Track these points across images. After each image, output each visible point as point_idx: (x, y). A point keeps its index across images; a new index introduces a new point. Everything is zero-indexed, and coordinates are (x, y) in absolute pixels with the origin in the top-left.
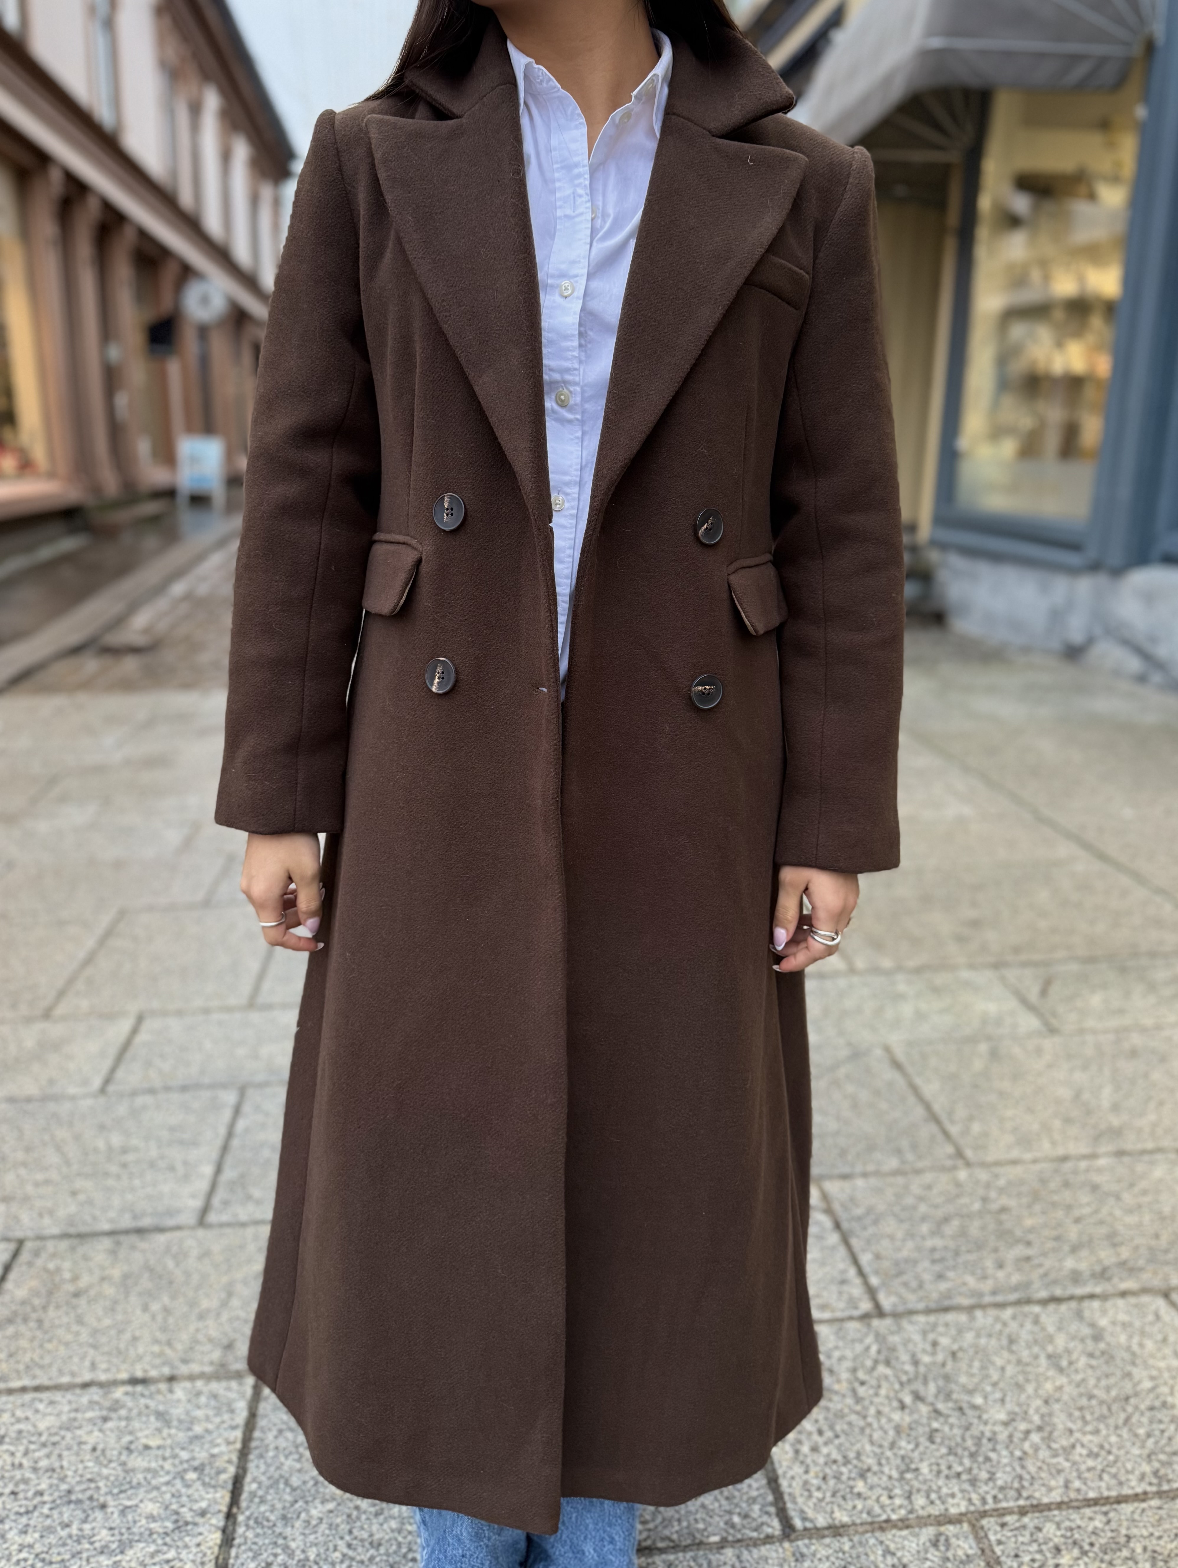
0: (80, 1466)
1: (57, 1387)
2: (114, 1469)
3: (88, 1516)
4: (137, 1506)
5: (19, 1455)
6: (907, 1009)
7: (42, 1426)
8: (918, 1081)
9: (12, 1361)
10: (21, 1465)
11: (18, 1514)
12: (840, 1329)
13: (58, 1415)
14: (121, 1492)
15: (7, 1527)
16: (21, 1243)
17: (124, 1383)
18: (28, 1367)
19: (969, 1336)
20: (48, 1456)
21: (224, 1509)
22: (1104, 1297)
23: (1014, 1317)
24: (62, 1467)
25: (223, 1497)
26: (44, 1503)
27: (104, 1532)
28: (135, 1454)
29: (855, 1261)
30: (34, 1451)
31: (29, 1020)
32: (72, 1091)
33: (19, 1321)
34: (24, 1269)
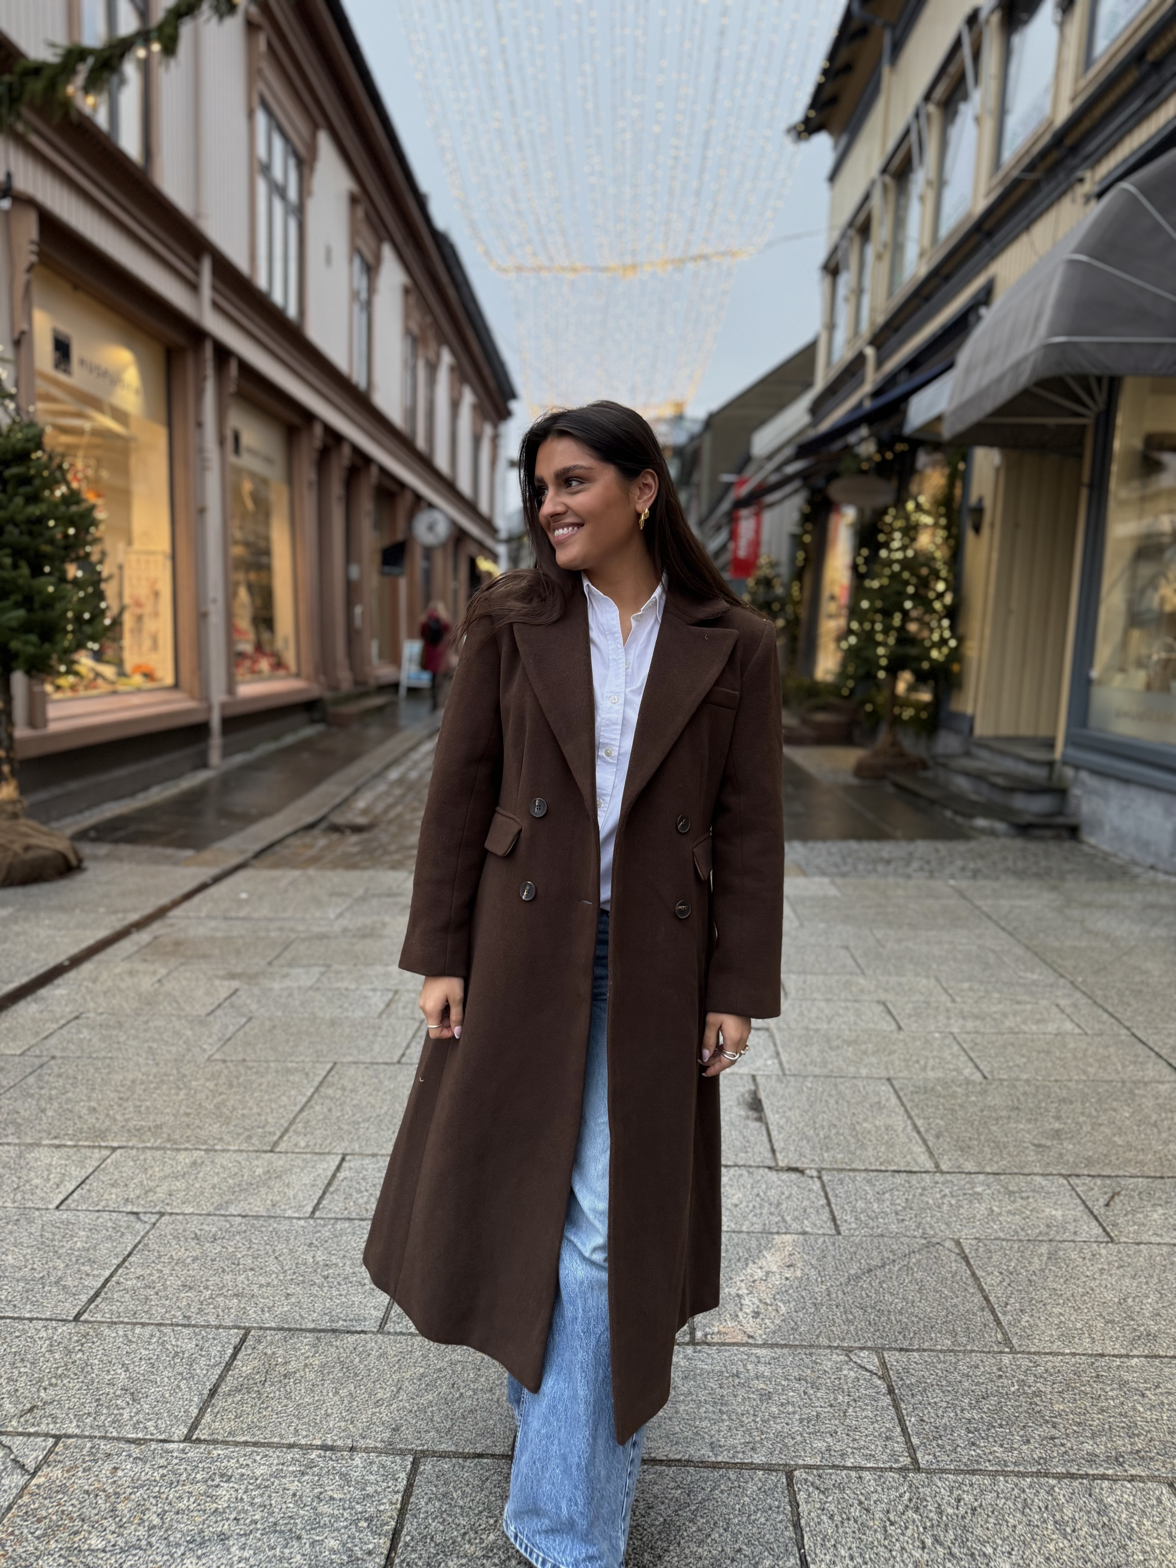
0: (284, 1506)
1: (269, 1445)
2: (308, 1511)
3: (287, 1543)
4: (323, 1541)
5: (241, 1491)
7: (258, 1472)
8: (979, 1273)
9: (238, 1420)
10: (242, 1499)
11: (238, 1534)
13: (270, 1465)
14: (312, 1529)
15: (231, 1543)
16: (248, 1331)
17: (318, 1448)
18: (249, 1428)
19: (990, 1497)
20: (262, 1495)
21: (386, 1552)
22: (1114, 1479)
23: (1031, 1486)
24: (271, 1505)
25: (384, 1543)
26: (258, 1529)
27: (299, 1557)
28: (323, 1503)
29: (902, 1422)
30: (252, 1490)
31: (259, 1152)
32: (289, 1213)
33: (244, 1391)
34: (249, 1351)
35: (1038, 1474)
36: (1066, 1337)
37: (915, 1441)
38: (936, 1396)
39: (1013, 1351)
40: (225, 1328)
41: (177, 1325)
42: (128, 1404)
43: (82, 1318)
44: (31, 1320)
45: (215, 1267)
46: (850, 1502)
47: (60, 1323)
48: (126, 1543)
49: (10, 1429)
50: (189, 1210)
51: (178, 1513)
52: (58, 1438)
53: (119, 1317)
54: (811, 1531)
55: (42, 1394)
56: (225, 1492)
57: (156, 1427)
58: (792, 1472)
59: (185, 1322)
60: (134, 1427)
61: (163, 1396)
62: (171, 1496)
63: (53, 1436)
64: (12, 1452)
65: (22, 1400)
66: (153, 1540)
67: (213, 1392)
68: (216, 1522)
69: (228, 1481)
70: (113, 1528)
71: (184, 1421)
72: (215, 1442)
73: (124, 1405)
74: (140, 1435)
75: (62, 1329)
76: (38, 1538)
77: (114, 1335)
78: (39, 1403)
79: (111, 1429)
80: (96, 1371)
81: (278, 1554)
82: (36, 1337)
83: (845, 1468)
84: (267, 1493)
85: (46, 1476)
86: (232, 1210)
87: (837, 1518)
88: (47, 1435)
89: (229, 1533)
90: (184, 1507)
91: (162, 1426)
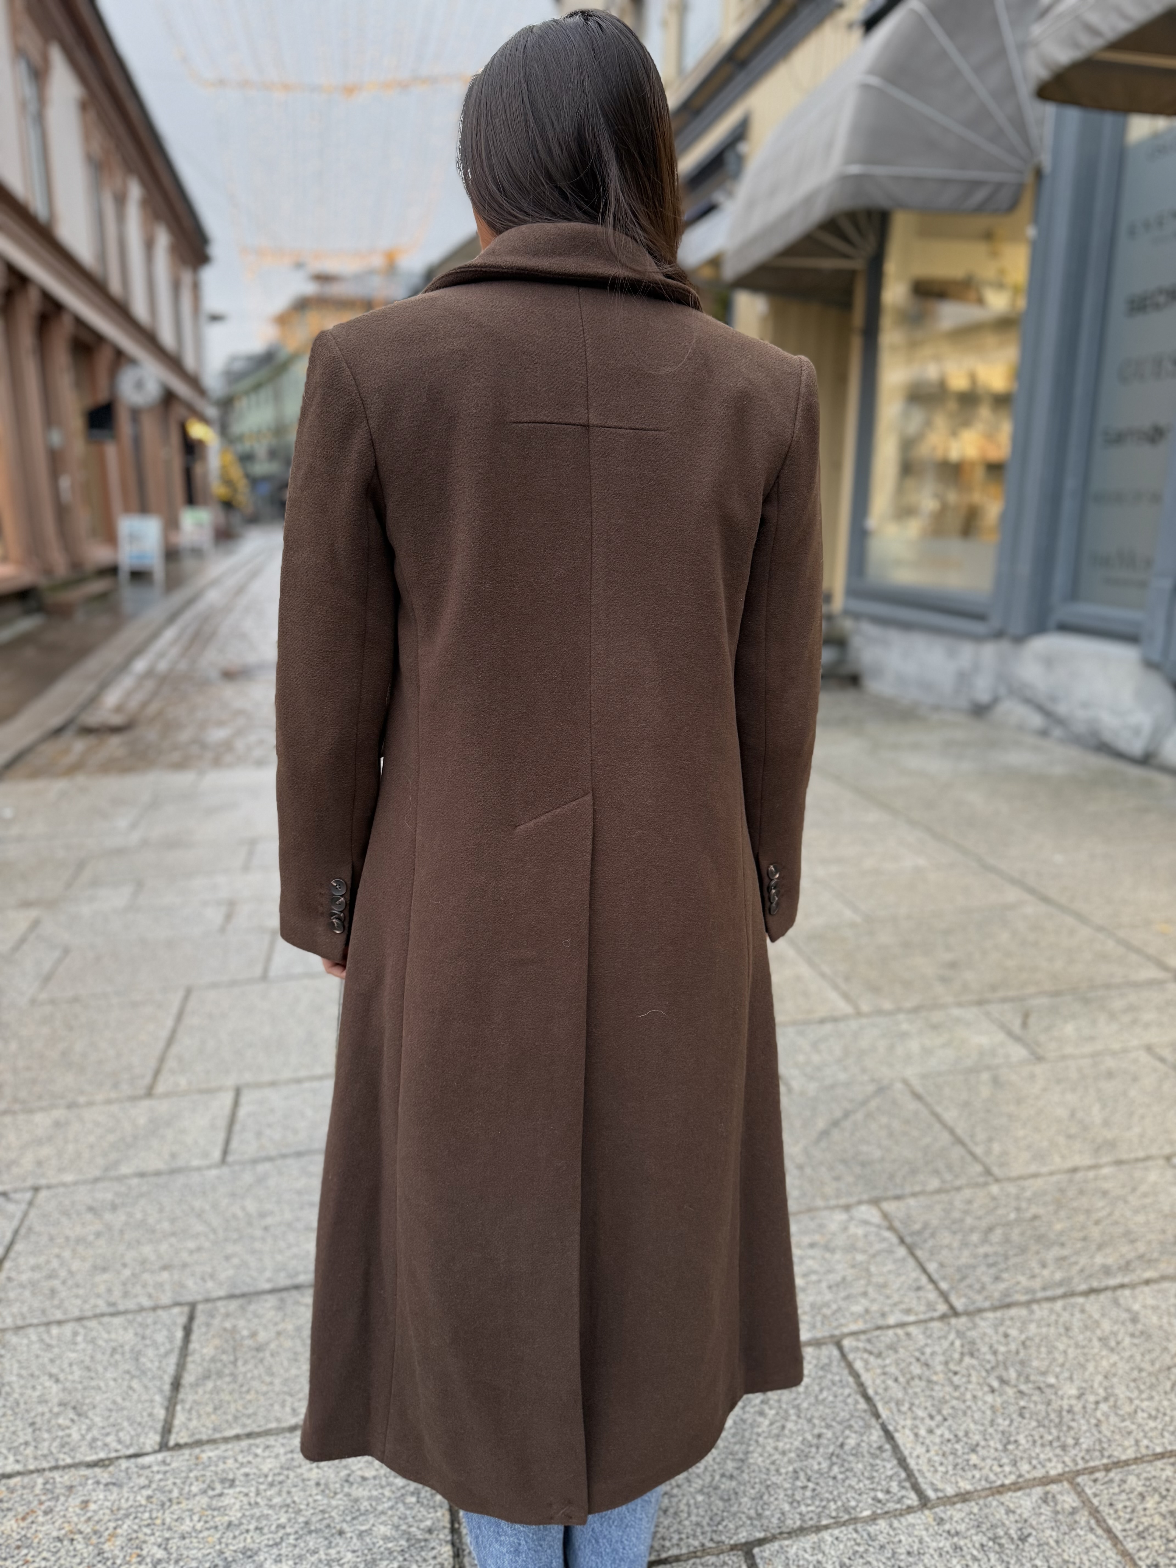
0: (310, 1500)
1: (267, 1433)
2: (340, 1499)
3: (330, 1543)
4: (370, 1529)
5: (252, 1494)
6: (914, 1045)
7: (265, 1468)
8: (939, 1109)
9: (219, 1412)
10: (257, 1503)
11: (267, 1546)
12: (926, 1329)
13: (277, 1456)
14: (354, 1519)
15: (262, 1558)
16: (193, 1306)
18: (236, 1418)
19: (1033, 1327)
20: (279, 1493)
21: (448, 1525)
22: (1132, 1286)
23: (1064, 1309)
24: (294, 1502)
26: (288, 1535)
27: (350, 1555)
28: (355, 1486)
29: (924, 1270)
30: (265, 1490)
31: (133, 1099)
32: (195, 1163)
33: (215, 1377)
34: (203, 1329)
36: (1039, 1156)
37: (944, 1286)
38: (945, 1238)
39: (997, 1180)
40: (164, 1308)
41: (103, 1315)
42: (73, 1421)
45: (126, 1240)
46: (908, 1360)
50: (69, 1178)
51: (183, 1538)
53: (24, 1319)
54: (882, 1399)
57: (119, 1441)
58: (840, 1342)
59: (111, 1310)
60: (91, 1446)
61: (114, 1402)
62: (168, 1520)
67: (176, 1385)
68: (235, 1537)
69: (232, 1486)
71: (151, 1427)
72: (199, 1443)
73: (68, 1423)
74: (102, 1455)
77: (25, 1341)
79: (62, 1456)
80: (18, 1390)
81: (323, 1557)
83: (889, 1327)
84: (285, 1490)
86: (124, 1170)
87: (902, 1380)
89: (255, 1546)
90: (189, 1529)
91: (127, 1439)
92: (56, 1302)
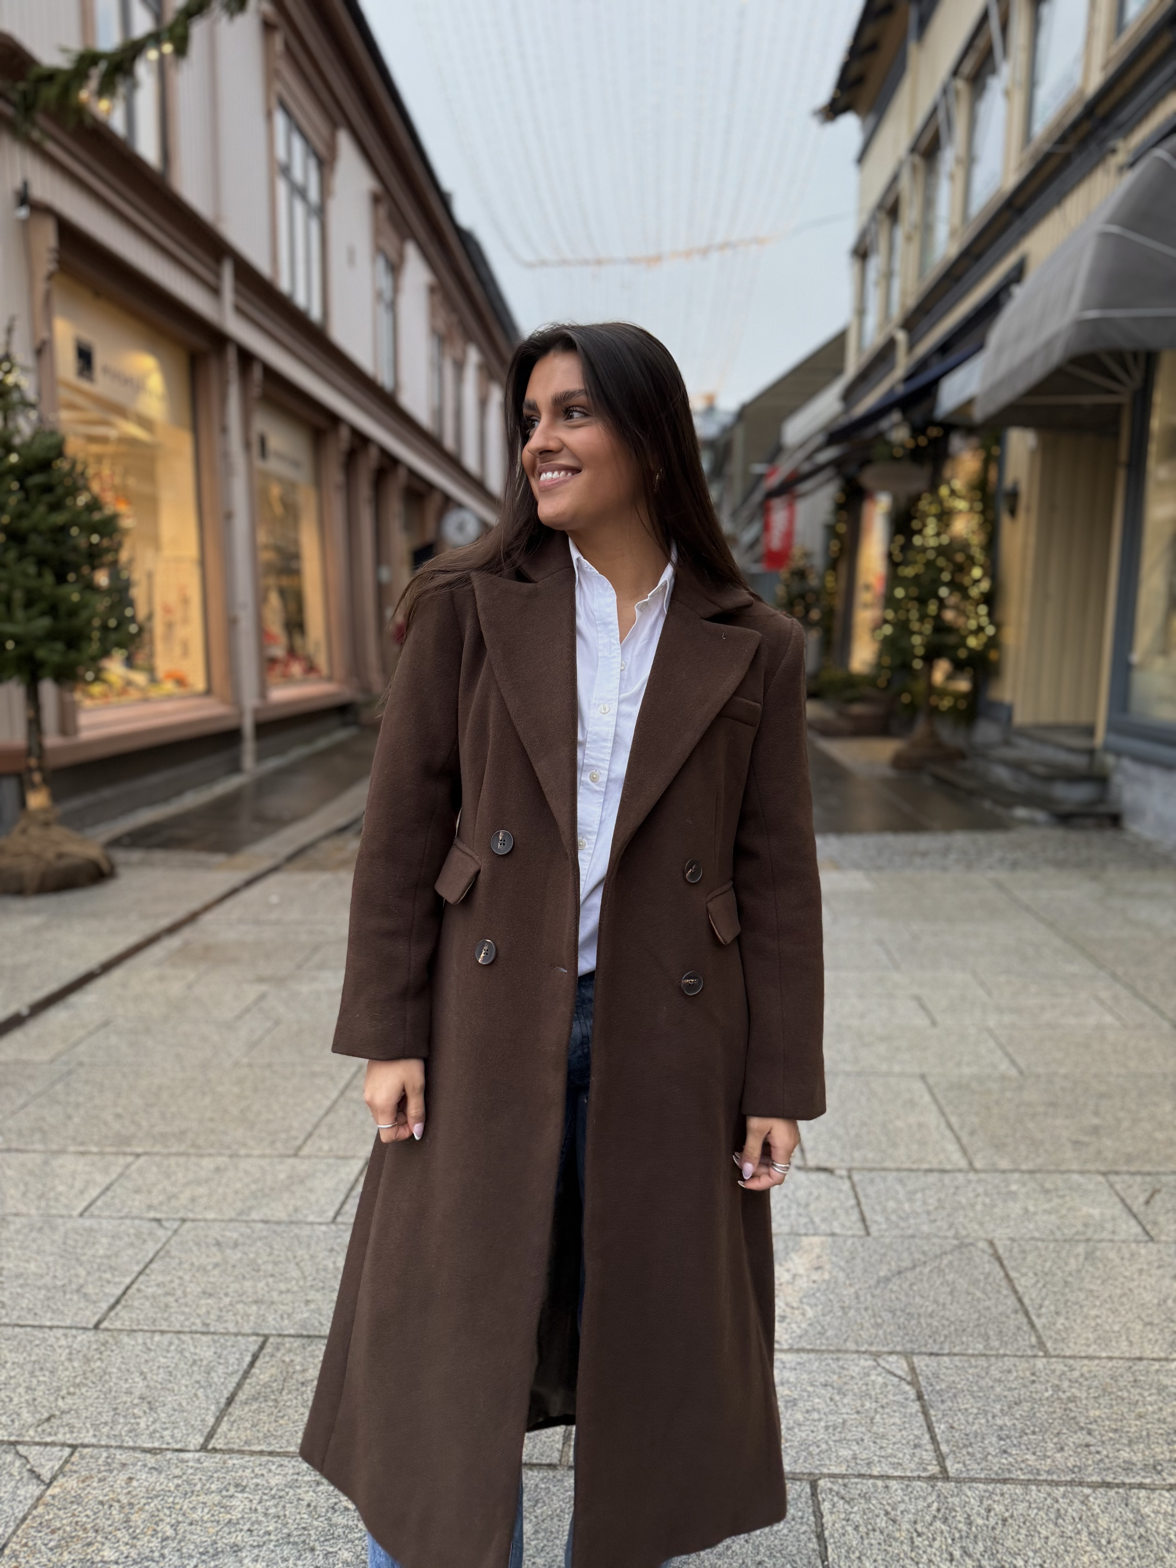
0: (298, 1517)
2: (322, 1522)
3: (301, 1555)
4: (336, 1552)
5: (255, 1502)
6: (1016, 1208)
7: (273, 1482)
8: (1013, 1274)
9: (254, 1429)
10: (256, 1510)
11: (251, 1546)
12: (907, 1486)
13: (285, 1475)
14: (326, 1540)
15: (244, 1555)
16: (266, 1337)
18: (265, 1437)
19: (1021, 1507)
20: (276, 1506)
22: (1152, 1488)
23: (1064, 1496)
24: (285, 1516)
26: (271, 1541)
28: (338, 1513)
29: (930, 1429)
30: (266, 1500)
31: (283, 1156)
32: (311, 1218)
33: (261, 1399)
34: (267, 1359)
35: (1071, 1483)
36: (1103, 1340)
37: (944, 1448)
38: (966, 1403)
39: (1047, 1355)
40: (244, 1335)
41: (196, 1332)
42: (145, 1412)
43: (102, 1326)
44: (51, 1328)
45: (235, 1274)
46: (876, 1512)
47: (80, 1332)
48: (139, 1554)
49: (27, 1439)
50: (211, 1215)
51: (191, 1524)
52: (74, 1447)
53: (138, 1324)
54: (835, 1543)
55: (60, 1403)
56: (239, 1503)
57: (172, 1436)
58: (816, 1481)
59: (204, 1329)
60: (151, 1436)
61: (180, 1405)
62: (185, 1507)
63: (70, 1446)
64: (28, 1462)
65: (39, 1409)
66: (166, 1551)
67: (230, 1401)
68: (230, 1533)
69: (243, 1491)
70: (126, 1539)
71: (200, 1430)
72: (231, 1451)
73: (141, 1414)
74: (156, 1445)
75: (82, 1337)
76: (51, 1549)
77: (133, 1342)
78: (57, 1413)
79: (127, 1439)
80: (114, 1380)
82: (56, 1346)
83: (871, 1477)
84: (282, 1504)
85: (61, 1486)
86: (255, 1215)
87: (863, 1529)
88: (64, 1445)
89: (242, 1545)
90: (197, 1518)
91: (178, 1435)
92: (166, 1315)
